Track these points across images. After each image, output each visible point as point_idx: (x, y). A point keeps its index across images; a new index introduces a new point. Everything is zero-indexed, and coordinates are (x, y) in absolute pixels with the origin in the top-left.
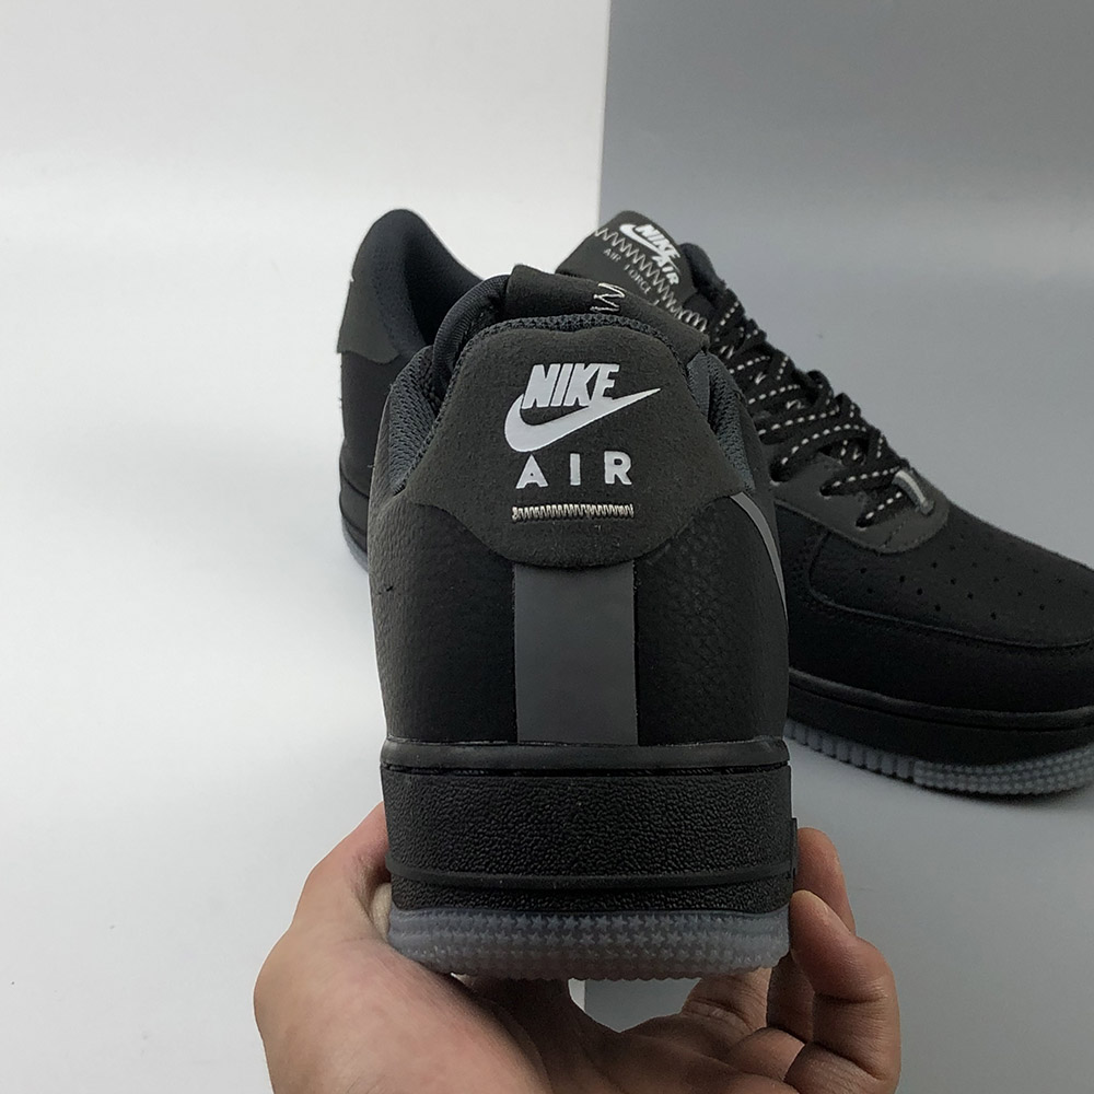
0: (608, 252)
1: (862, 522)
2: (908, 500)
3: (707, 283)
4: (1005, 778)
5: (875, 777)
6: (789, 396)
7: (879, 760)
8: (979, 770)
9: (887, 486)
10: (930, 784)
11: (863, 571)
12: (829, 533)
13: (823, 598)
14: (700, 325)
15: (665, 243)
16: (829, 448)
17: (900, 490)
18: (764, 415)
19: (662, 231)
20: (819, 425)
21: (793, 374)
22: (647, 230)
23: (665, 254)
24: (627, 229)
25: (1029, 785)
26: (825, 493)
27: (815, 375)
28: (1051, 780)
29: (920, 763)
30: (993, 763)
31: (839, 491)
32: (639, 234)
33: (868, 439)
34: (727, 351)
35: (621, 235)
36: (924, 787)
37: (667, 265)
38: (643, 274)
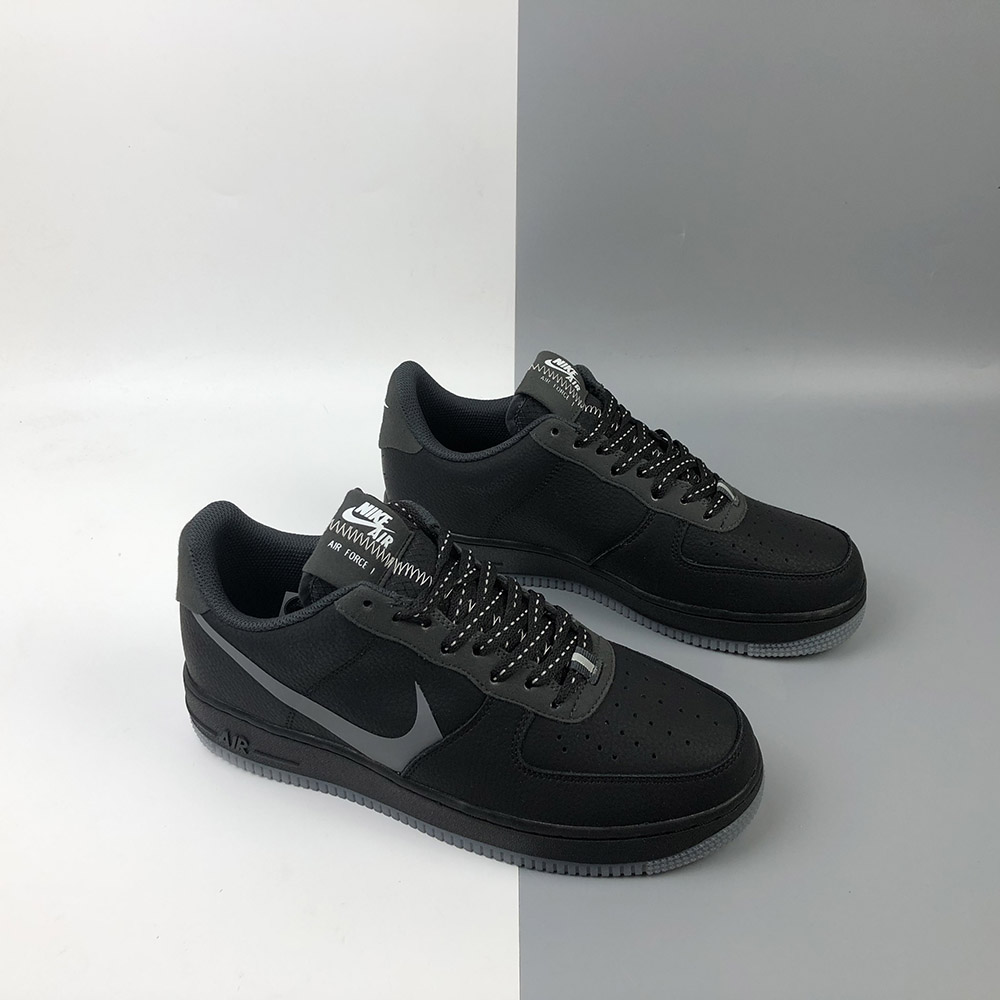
0: (542, 378)
1: (707, 516)
2: (727, 499)
3: (594, 387)
4: (799, 647)
5: (725, 655)
6: (653, 448)
7: (736, 646)
8: (785, 645)
9: (714, 493)
10: (757, 655)
11: (712, 544)
12: (690, 524)
13: (690, 561)
14: (598, 413)
15: (569, 368)
16: (681, 475)
17: (723, 494)
18: (644, 461)
19: (566, 362)
20: (673, 463)
21: (650, 434)
22: (559, 361)
23: (571, 375)
24: (548, 362)
25: (813, 649)
26: (683, 502)
27: (660, 432)
28: (825, 645)
29: (752, 645)
30: (793, 640)
31: (691, 500)
32: (555, 364)
33: (697, 466)
34: (615, 427)
35: (548, 367)
36: (754, 657)
37: (574, 380)
38: (563, 388)
